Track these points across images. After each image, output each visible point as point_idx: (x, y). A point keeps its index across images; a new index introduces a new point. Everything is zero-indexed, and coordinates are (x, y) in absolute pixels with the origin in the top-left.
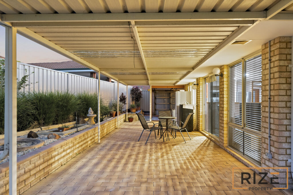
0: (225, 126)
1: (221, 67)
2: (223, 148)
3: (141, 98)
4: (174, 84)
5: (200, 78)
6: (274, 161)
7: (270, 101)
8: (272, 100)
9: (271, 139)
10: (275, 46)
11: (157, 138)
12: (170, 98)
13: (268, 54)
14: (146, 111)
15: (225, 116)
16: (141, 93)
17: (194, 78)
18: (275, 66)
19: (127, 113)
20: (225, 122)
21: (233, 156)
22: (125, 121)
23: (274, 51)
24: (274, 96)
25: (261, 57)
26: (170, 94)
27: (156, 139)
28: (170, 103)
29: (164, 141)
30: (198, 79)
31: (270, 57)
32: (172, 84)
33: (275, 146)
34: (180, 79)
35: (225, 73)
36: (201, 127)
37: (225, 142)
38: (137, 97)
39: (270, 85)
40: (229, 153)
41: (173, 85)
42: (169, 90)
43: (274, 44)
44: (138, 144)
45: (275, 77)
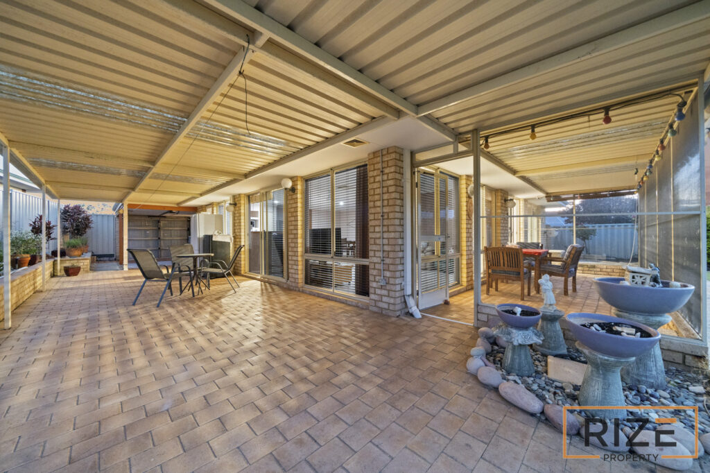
0: (300, 259)
1: (293, 179)
2: (297, 289)
3: (87, 230)
4: (178, 204)
5: (239, 195)
6: (388, 287)
7: (383, 219)
8: (386, 217)
9: (385, 262)
10: (389, 156)
11: (174, 294)
12: (159, 228)
13: (380, 164)
14: (100, 253)
15: (299, 245)
16: (89, 220)
17: (228, 195)
18: (390, 178)
19: (59, 258)
20: (299, 254)
21: (319, 296)
22: (53, 275)
23: (388, 161)
24: (388, 213)
25: (355, 170)
26: (159, 222)
27: (172, 295)
28: (159, 238)
29: (194, 296)
30: (234, 197)
31: (383, 168)
32: (174, 204)
33: (390, 269)
34: (201, 195)
35: (299, 187)
36: (242, 269)
37: (300, 281)
38: (77, 226)
39: (383, 200)
40: (311, 294)
41: (176, 206)
42: (158, 214)
43: (388, 153)
44: (137, 310)
45: (390, 191)
